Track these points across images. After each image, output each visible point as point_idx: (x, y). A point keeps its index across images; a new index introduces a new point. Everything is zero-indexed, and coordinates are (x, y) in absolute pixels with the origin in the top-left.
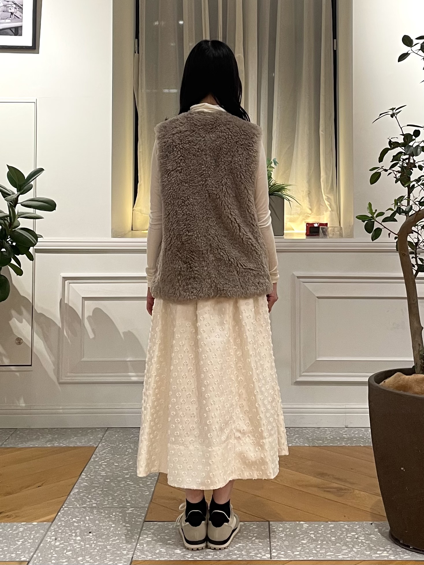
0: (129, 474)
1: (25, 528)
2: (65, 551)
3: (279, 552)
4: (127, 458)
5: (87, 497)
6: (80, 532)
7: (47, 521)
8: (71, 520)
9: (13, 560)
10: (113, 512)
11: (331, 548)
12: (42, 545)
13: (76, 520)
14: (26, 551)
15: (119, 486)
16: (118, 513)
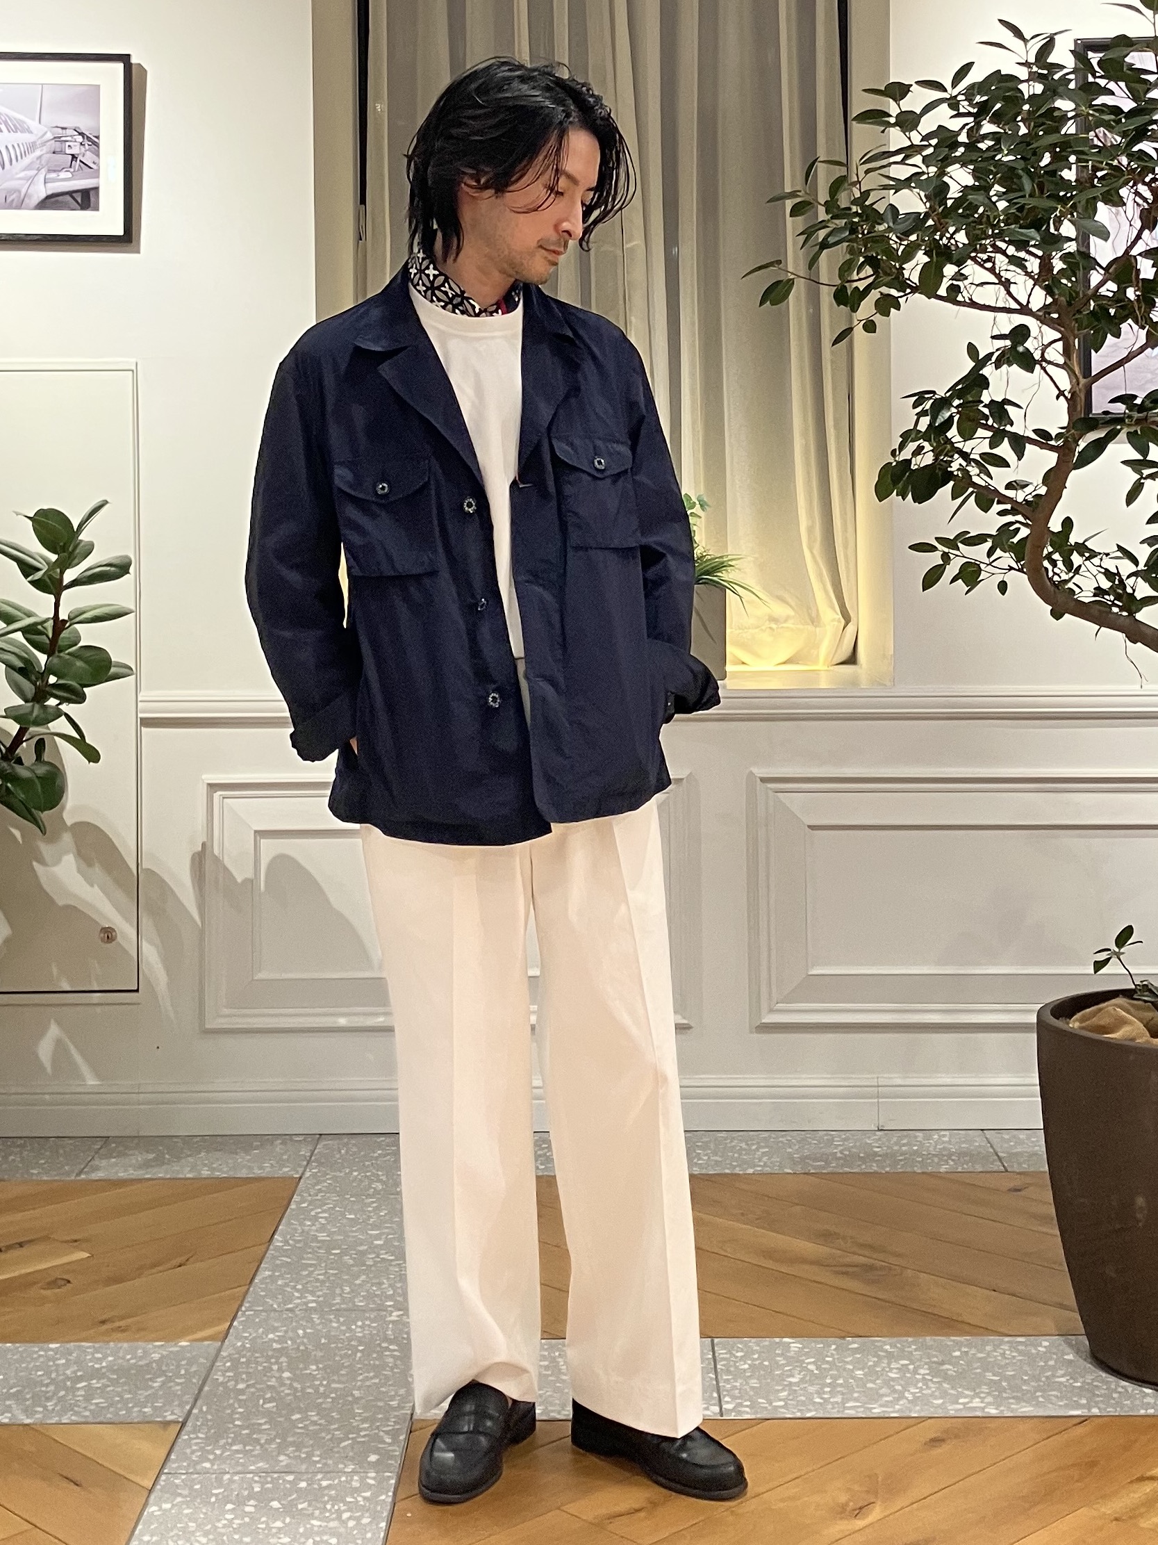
0: (384, 1237)
1: (164, 1353)
2: (261, 1401)
3: (740, 1401)
4: (373, 1202)
5: (294, 1287)
6: (289, 1364)
7: (211, 1338)
8: (264, 1337)
9: (147, 1419)
10: (358, 1320)
11: (858, 1392)
12: (206, 1388)
13: (278, 1336)
14: (173, 1401)
15: (364, 1265)
16: (367, 1323)
